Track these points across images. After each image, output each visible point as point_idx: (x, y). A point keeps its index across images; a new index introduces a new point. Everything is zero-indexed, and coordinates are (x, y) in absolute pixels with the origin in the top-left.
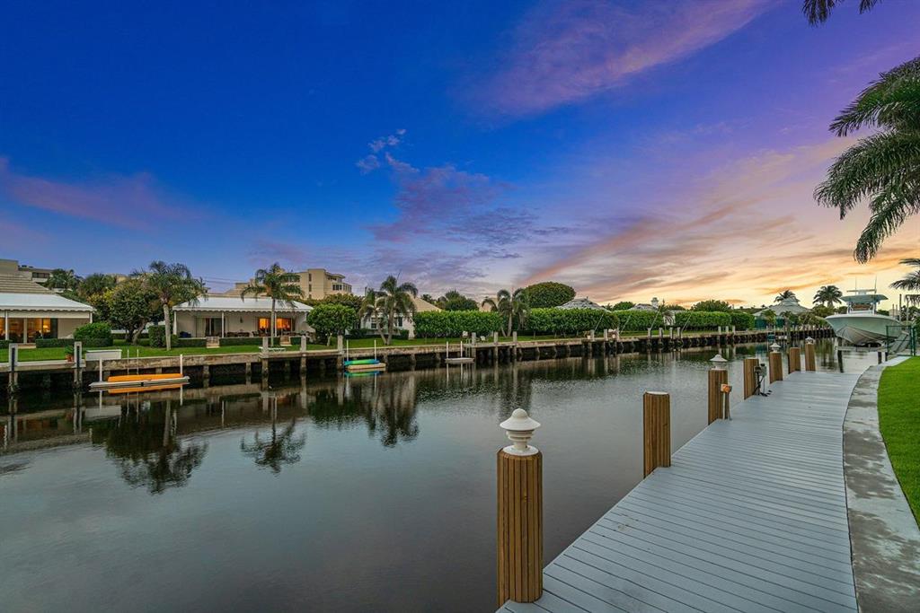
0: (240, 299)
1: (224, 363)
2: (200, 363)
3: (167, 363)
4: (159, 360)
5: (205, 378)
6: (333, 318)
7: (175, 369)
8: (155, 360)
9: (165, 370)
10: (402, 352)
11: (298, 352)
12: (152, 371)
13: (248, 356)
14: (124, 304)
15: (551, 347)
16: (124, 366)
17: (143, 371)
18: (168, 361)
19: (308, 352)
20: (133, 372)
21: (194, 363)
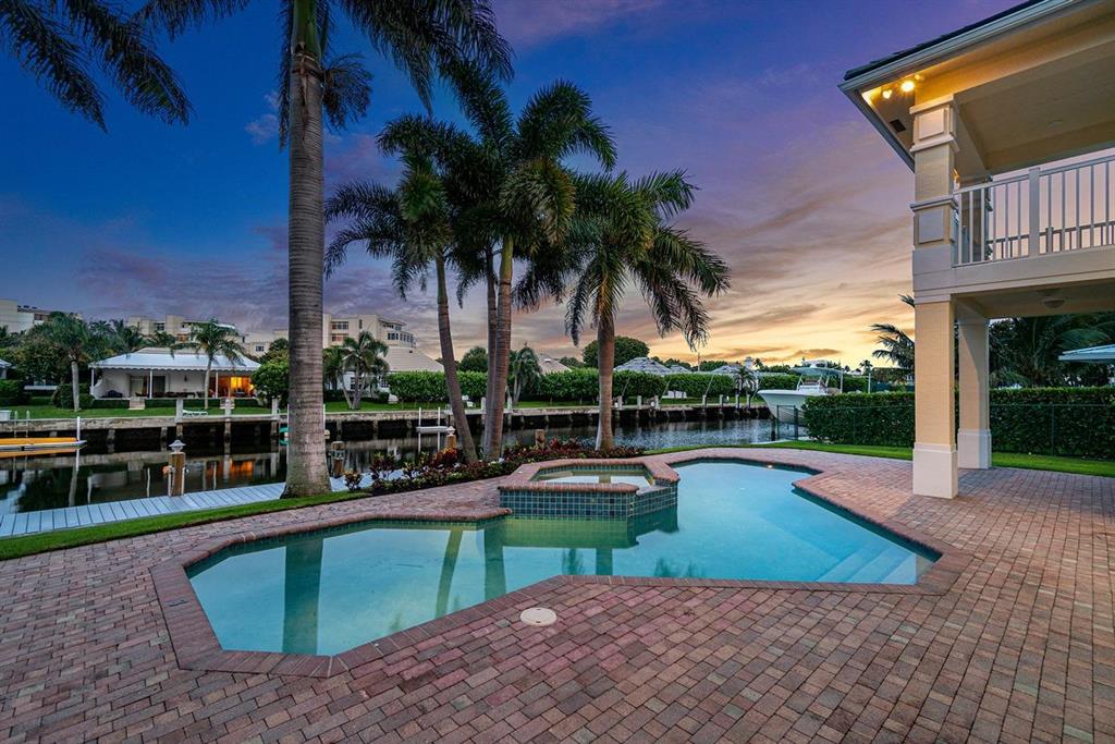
0: (169, 356)
1: (134, 426)
2: (104, 426)
3: (63, 425)
4: (54, 422)
5: (109, 443)
6: (278, 378)
7: (70, 433)
8: (49, 422)
9: (61, 434)
10: (361, 418)
11: (222, 416)
12: (46, 434)
13: (164, 420)
14: (36, 360)
15: (567, 415)
16: (11, 428)
17: (33, 434)
18: (66, 423)
19: (233, 416)
20: (21, 435)
21: (97, 426)
